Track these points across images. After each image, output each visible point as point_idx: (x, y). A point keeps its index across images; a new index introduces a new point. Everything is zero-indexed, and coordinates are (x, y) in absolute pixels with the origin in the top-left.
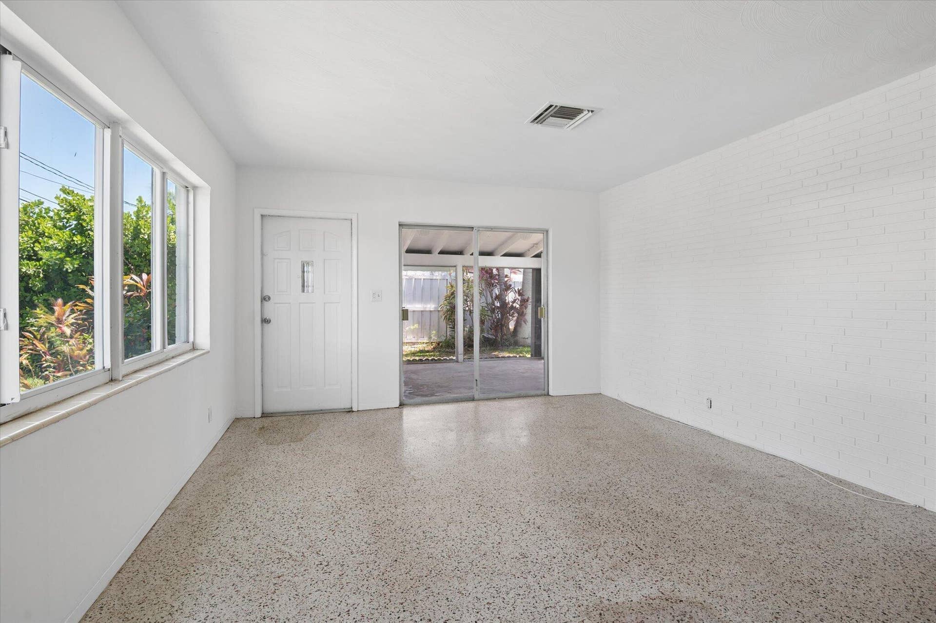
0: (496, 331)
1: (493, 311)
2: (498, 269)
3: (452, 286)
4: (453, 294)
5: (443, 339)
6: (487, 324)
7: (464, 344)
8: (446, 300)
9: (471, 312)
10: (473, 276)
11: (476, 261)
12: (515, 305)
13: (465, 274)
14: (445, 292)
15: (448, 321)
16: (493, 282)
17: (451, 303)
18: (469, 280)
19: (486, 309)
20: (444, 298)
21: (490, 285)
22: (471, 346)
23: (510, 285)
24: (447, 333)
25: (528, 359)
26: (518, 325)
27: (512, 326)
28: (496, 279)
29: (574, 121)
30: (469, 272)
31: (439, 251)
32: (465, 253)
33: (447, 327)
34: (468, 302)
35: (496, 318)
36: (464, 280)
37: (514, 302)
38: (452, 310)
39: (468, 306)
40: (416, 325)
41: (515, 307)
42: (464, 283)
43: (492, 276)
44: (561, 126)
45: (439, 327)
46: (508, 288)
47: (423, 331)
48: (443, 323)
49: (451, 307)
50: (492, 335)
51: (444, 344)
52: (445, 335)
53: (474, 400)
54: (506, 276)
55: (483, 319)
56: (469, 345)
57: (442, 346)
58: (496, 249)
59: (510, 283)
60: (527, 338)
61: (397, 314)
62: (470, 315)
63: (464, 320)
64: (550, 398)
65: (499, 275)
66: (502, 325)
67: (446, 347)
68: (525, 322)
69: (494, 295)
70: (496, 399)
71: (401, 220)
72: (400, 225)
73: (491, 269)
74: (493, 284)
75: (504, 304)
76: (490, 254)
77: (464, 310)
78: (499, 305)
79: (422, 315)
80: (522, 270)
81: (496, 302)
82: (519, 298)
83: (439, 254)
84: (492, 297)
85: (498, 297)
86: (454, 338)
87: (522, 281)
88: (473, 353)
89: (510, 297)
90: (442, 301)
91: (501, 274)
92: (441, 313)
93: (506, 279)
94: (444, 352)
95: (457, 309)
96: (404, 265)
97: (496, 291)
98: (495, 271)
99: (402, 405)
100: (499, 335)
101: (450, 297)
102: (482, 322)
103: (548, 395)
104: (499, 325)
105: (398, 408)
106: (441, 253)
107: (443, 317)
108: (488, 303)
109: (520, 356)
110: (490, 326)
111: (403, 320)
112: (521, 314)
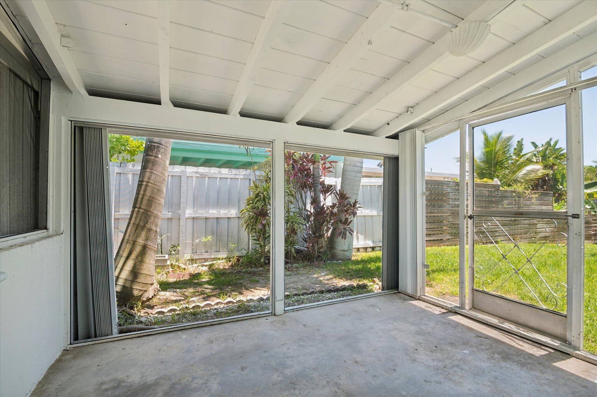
5: (244, 252)
8: (248, 205)
15: (251, 231)
24: (249, 245)
32: (286, 118)
33: (249, 239)
40: (209, 237)
45: (239, 238)
47: (218, 243)
48: (245, 234)
49: (254, 213)
50: (303, 247)
51: (245, 260)
52: (246, 248)
60: (347, 251)
76: (325, 126)
79: (218, 223)
81: (310, 206)
90: (243, 206)
92: (242, 221)
94: (246, 272)
101: (253, 200)
107: (245, 226)
110: (301, 236)
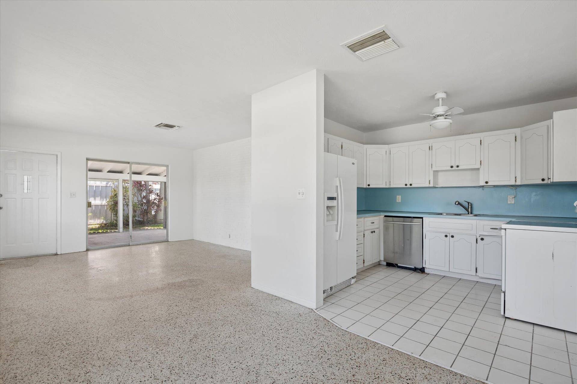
0: (144, 216)
1: (142, 205)
2: (145, 182)
3: (115, 191)
4: (116, 195)
5: (109, 221)
6: (138, 213)
7: (123, 224)
8: (111, 199)
9: (128, 205)
10: (130, 185)
11: (131, 177)
12: (155, 201)
13: (124, 184)
14: (110, 194)
15: (113, 211)
16: (142, 188)
17: (114, 200)
18: (126, 187)
19: (138, 204)
20: (110, 197)
21: (140, 190)
22: (128, 225)
23: (152, 191)
24: (111, 218)
25: (162, 229)
26: (156, 212)
27: (153, 213)
28: (144, 187)
29: (172, 129)
30: (126, 183)
31: (107, 171)
32: (123, 172)
33: (112, 214)
34: (126, 200)
35: (144, 209)
36: (123, 187)
37: (155, 200)
38: (116, 203)
39: (125, 202)
41: (156, 203)
42: (123, 189)
43: (141, 186)
44: (167, 129)
45: (106, 215)
46: (151, 192)
48: (109, 212)
49: (114, 203)
50: (141, 218)
51: (109, 225)
53: (129, 246)
54: (150, 186)
55: (135, 209)
56: (126, 224)
57: (108, 226)
58: (144, 171)
59: (152, 189)
60: (163, 219)
61: (85, 205)
62: (127, 207)
63: (123, 210)
64: (169, 242)
65: (145, 185)
66: (147, 213)
67: (112, 226)
68: (161, 210)
69: (142, 196)
70: (141, 244)
71: (87, 157)
72: (87, 159)
73: (141, 182)
74: (142, 190)
75: (148, 201)
76: (139, 173)
77: (124, 205)
78: (145, 201)
80: (160, 183)
81: (143, 200)
82: (158, 197)
83: (107, 172)
84: (141, 197)
85: (144, 197)
86: (117, 220)
87: (160, 188)
88: (129, 229)
89: (152, 197)
90: (109, 199)
91: (147, 185)
92: (108, 206)
93: (150, 187)
94: (110, 228)
95: (119, 203)
96: (89, 178)
97: (144, 194)
98: (143, 183)
99: (88, 250)
100: (146, 218)
101: (114, 197)
102: (134, 211)
103: (168, 241)
104: (146, 212)
105: (86, 251)
106: (109, 172)
107: (109, 209)
108: (139, 200)
109: (157, 228)
110: (140, 213)
111: (88, 207)
112: (158, 206)
